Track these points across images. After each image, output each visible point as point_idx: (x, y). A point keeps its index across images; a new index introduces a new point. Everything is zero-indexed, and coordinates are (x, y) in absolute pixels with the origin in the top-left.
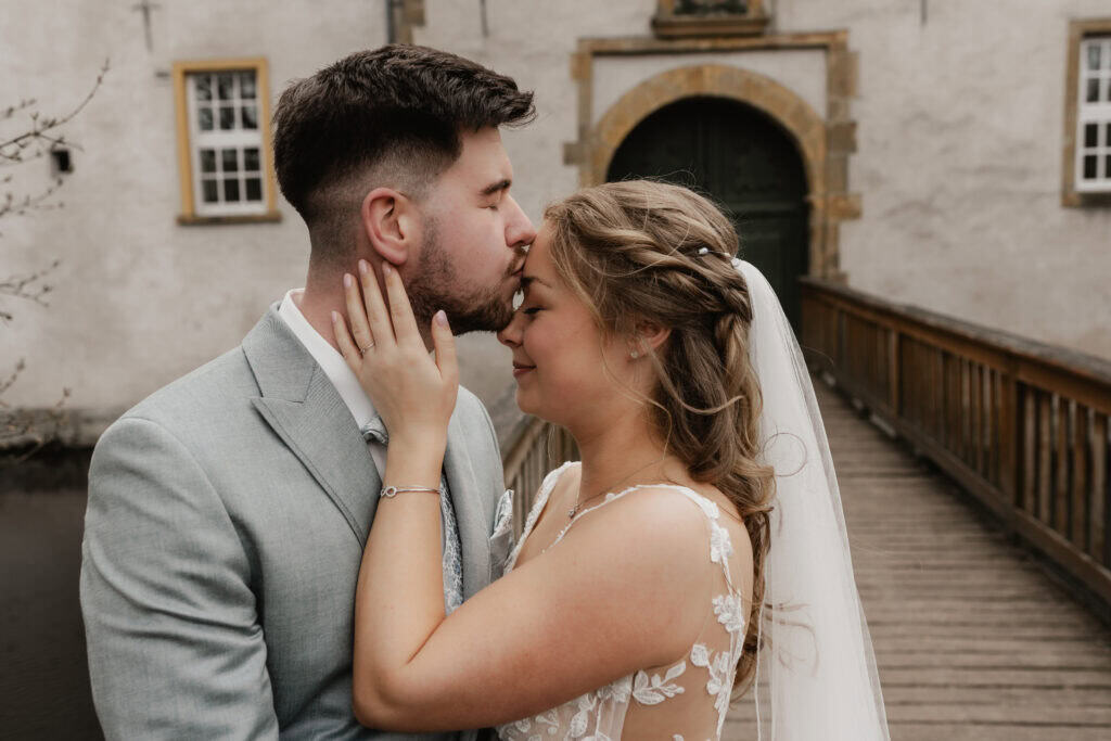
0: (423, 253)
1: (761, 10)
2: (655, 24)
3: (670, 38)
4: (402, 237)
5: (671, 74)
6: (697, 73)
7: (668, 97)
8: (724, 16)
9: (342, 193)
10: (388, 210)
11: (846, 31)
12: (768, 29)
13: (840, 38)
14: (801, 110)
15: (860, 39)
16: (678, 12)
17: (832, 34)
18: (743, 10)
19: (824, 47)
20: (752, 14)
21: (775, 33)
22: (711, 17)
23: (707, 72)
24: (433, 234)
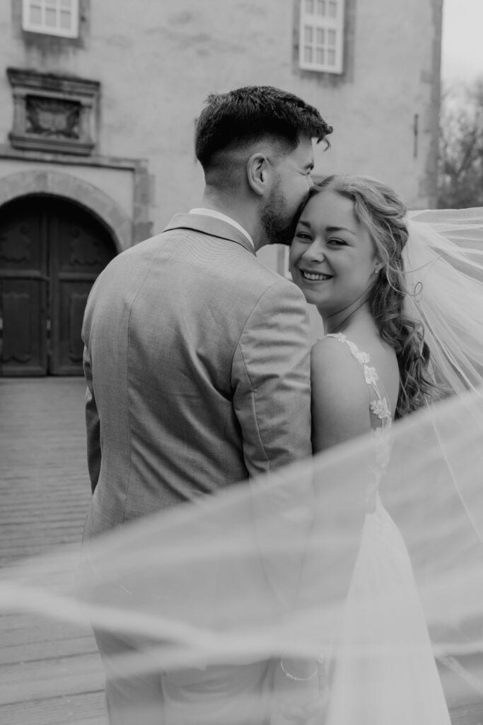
0: (272, 191)
1: (89, 139)
2: (11, 137)
3: (23, 149)
4: (262, 180)
5: (23, 174)
6: (43, 177)
7: (21, 191)
8: (62, 138)
9: (237, 155)
10: (259, 166)
11: (147, 161)
12: (93, 152)
13: (143, 165)
14: (115, 211)
15: (155, 167)
16: (28, 131)
17: (137, 161)
18: (77, 137)
19: (132, 170)
20: (82, 140)
21: (98, 156)
22: (53, 138)
23: (50, 177)
24: (279, 182)
